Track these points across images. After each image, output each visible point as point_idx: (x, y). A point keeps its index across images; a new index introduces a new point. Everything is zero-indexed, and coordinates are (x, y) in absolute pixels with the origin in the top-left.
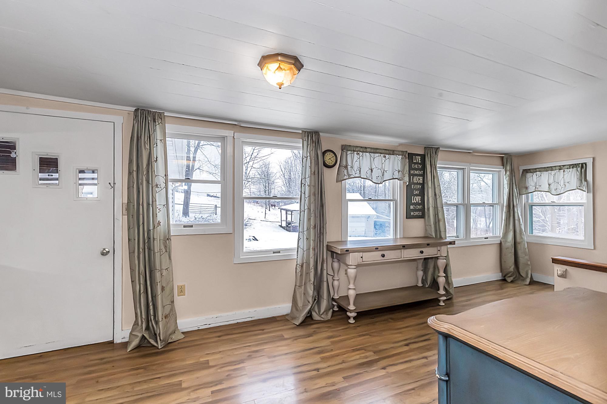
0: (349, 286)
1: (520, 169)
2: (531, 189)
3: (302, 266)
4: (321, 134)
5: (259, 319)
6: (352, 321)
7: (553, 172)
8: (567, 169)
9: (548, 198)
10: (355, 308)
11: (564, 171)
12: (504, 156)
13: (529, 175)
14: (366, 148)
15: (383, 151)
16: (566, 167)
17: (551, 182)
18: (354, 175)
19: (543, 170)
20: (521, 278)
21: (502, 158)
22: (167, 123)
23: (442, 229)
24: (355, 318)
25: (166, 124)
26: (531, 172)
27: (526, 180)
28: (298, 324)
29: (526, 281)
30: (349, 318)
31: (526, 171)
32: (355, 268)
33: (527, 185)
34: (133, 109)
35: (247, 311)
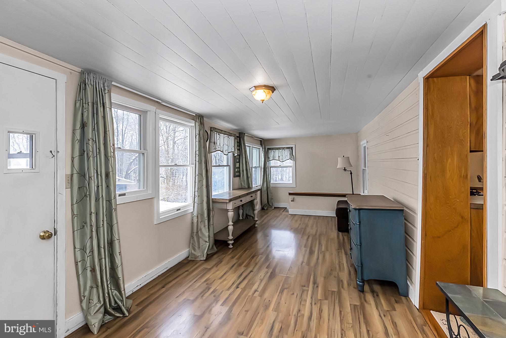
0: (228, 223)
1: (266, 147)
2: (271, 158)
3: (198, 217)
4: (205, 119)
5: (171, 268)
6: (231, 246)
7: (280, 150)
8: (286, 149)
9: (279, 163)
10: (233, 238)
11: (285, 150)
12: (262, 140)
13: (270, 151)
14: (222, 131)
15: (228, 134)
16: (285, 148)
17: (280, 155)
18: (217, 148)
19: (276, 149)
20: (270, 206)
21: (261, 141)
22: (113, 93)
23: (250, 183)
24: (233, 244)
25: (111, 93)
26: (271, 150)
27: (268, 154)
28: (205, 259)
29: (272, 207)
30: (229, 245)
31: (269, 149)
32: (232, 211)
33: (269, 156)
34: (80, 70)
35: (163, 264)
